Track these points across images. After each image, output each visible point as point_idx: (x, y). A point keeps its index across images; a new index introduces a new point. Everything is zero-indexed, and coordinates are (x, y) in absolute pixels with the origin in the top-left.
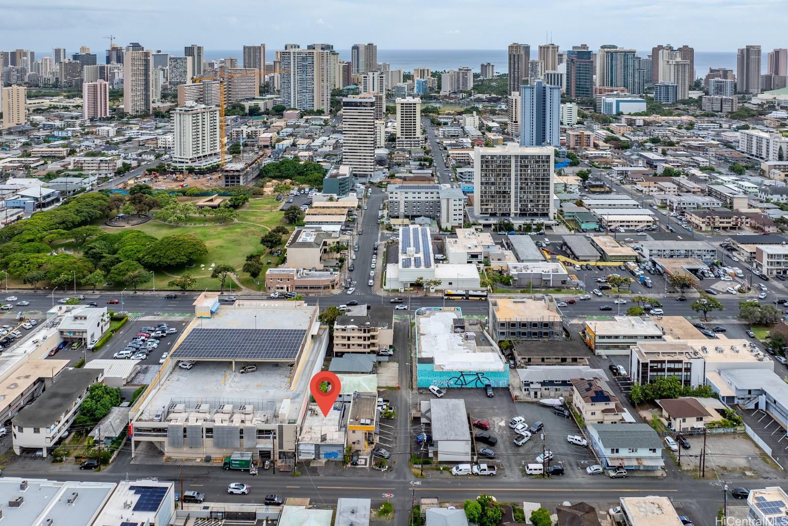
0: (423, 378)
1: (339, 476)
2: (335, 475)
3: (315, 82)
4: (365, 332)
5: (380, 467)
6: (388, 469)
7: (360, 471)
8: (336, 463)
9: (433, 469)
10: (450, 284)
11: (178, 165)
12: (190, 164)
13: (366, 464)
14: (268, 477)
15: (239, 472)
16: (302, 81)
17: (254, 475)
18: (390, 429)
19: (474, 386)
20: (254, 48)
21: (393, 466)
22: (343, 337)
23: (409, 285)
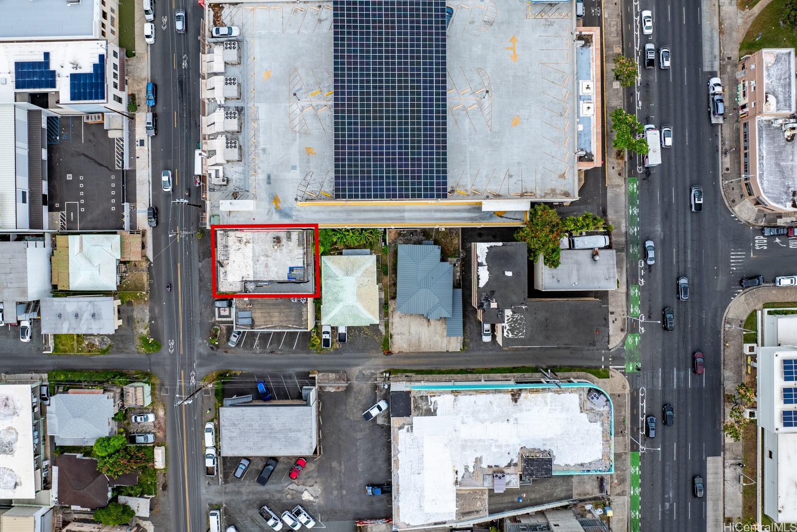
13: (220, 316)
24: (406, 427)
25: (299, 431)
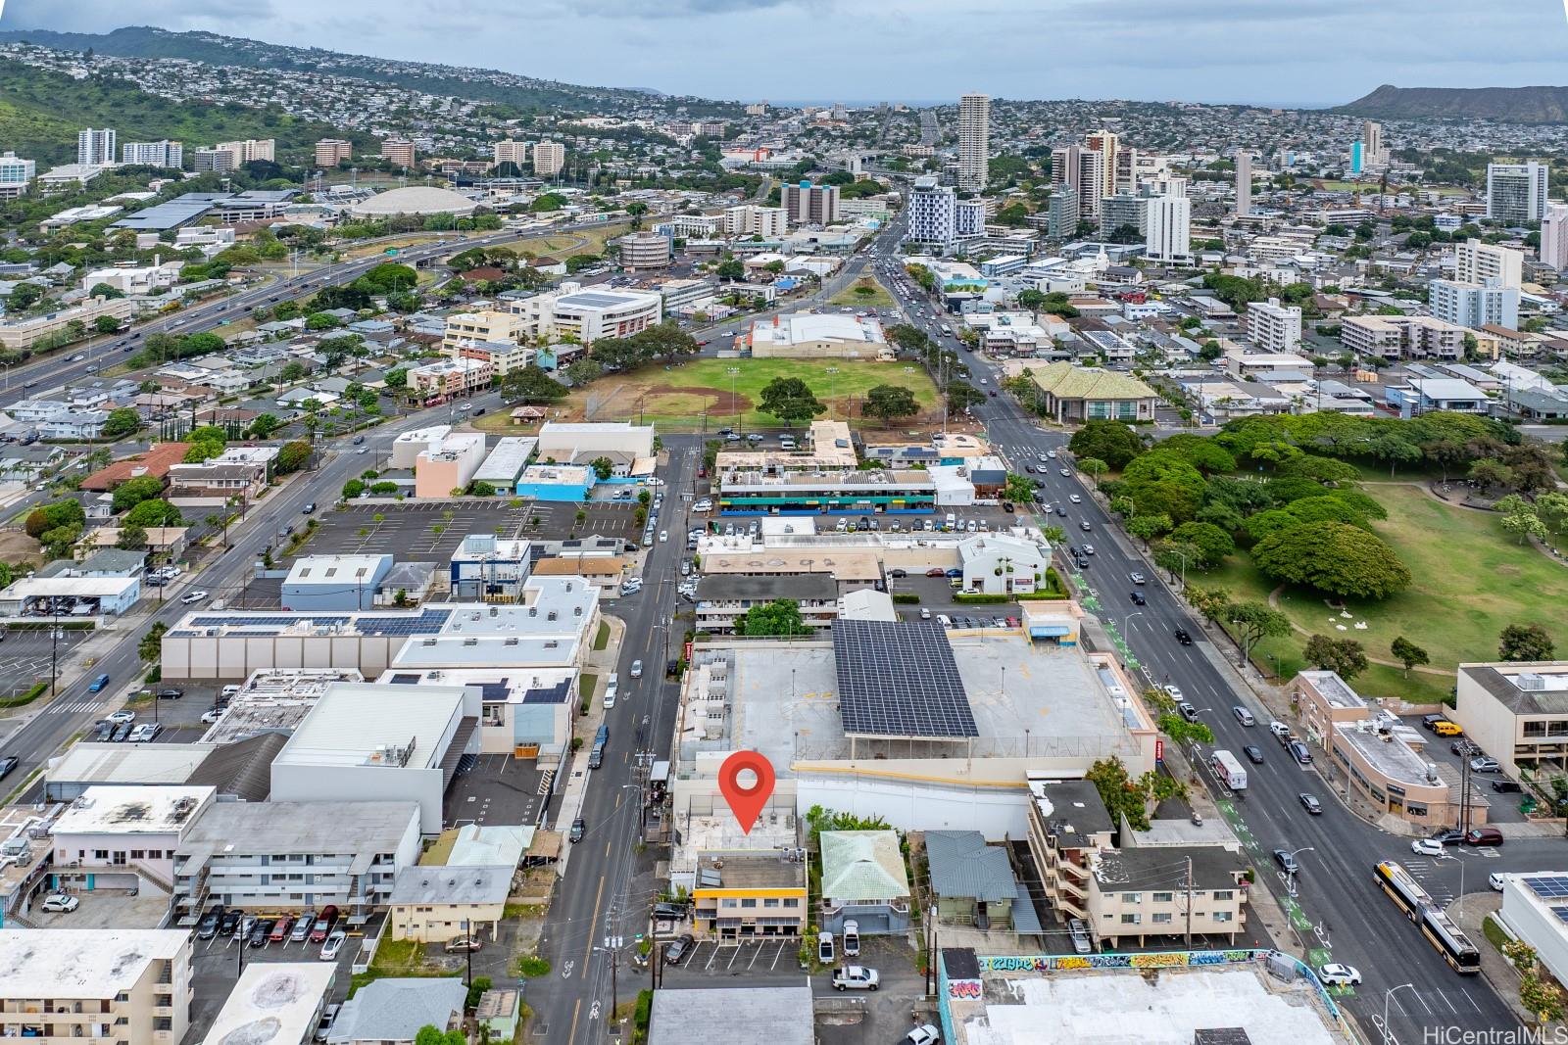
24: (977, 1019)
25: (790, 1019)
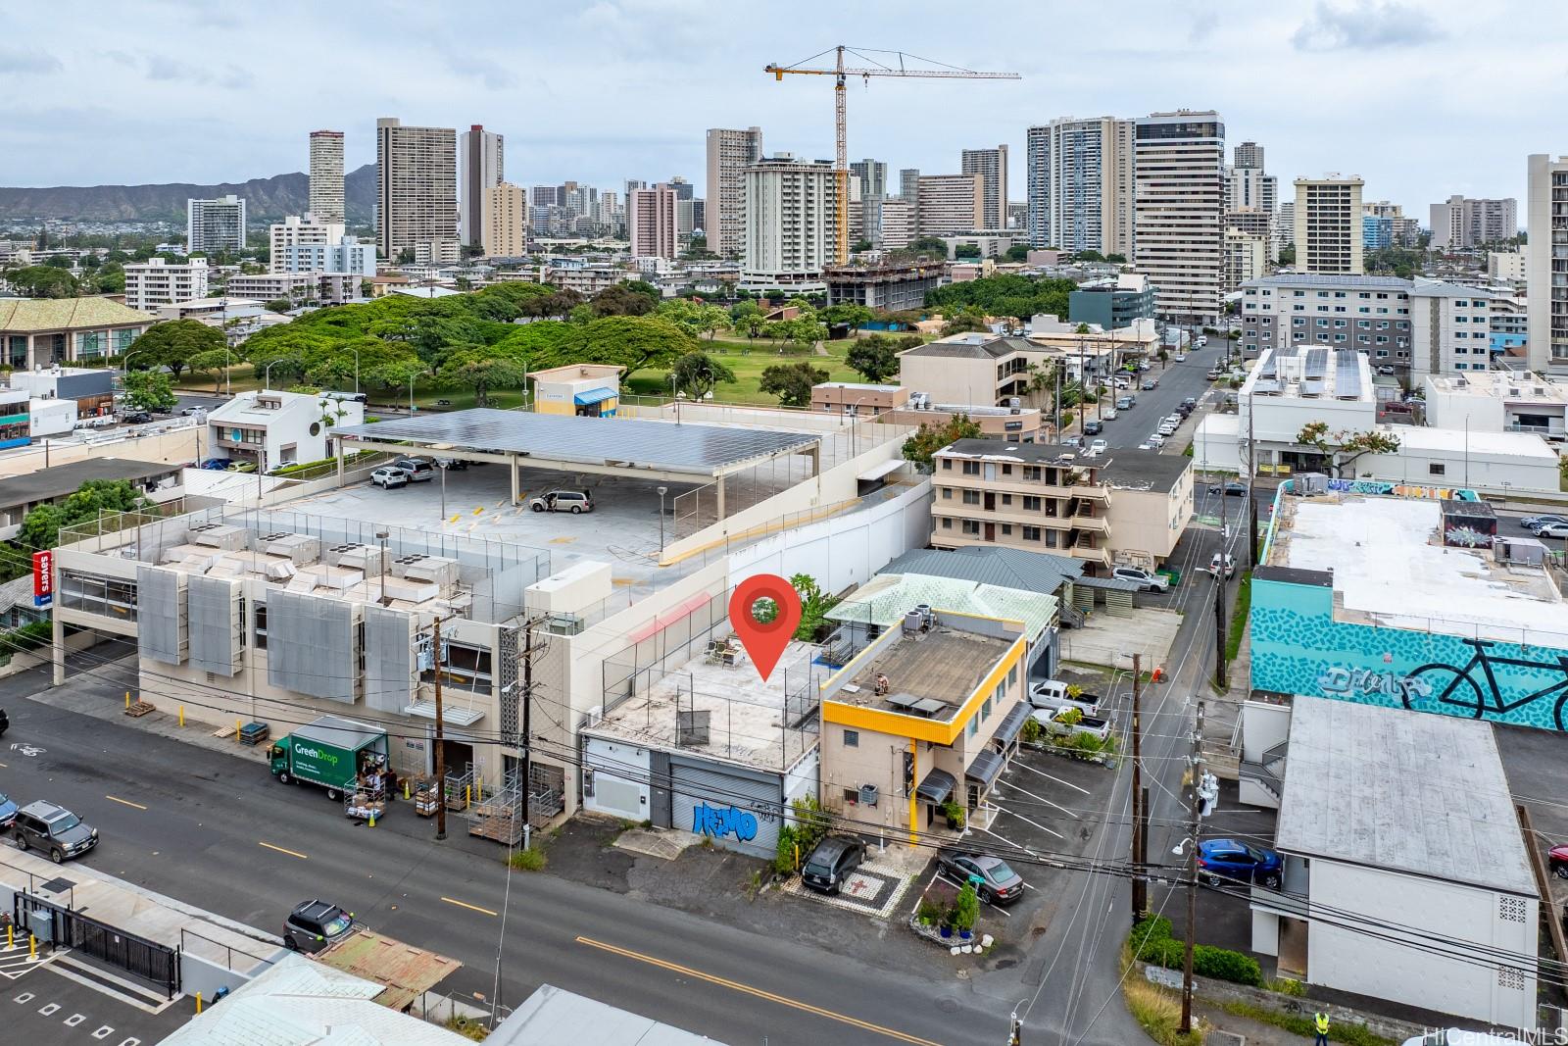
0: (1280, 649)
1: (720, 918)
2: (698, 910)
3: (1104, 191)
4: (1051, 479)
5: (947, 932)
6: (991, 952)
7: (832, 925)
8: (735, 863)
9: (1266, 1019)
10: (1437, 469)
11: (749, 288)
12: (776, 285)
13: (880, 901)
14: (408, 845)
15: (316, 800)
16: (1074, 189)
17: (361, 821)
18: (1068, 797)
19: (1547, 723)
20: (985, 153)
21: (1026, 944)
22: (970, 495)
23: (1275, 458)
